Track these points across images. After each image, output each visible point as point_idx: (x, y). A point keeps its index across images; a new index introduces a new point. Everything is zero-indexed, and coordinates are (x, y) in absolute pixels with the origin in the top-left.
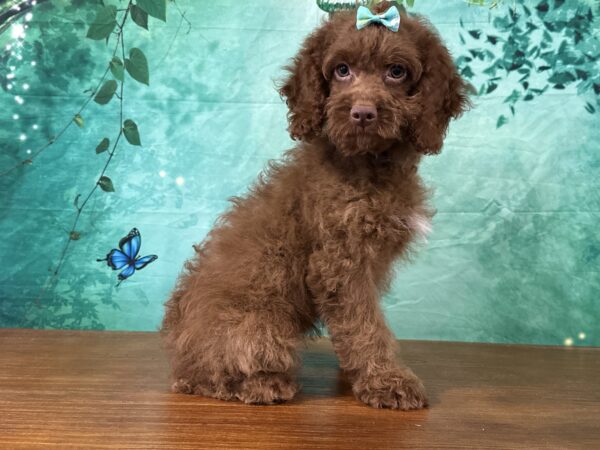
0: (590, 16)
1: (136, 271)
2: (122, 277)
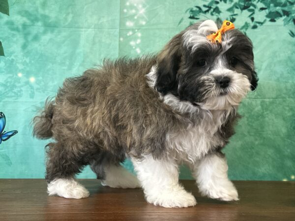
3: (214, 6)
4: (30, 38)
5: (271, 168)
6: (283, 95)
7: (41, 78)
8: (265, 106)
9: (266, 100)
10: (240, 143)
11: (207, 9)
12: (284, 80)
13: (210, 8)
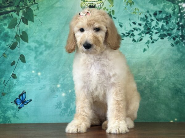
0: (170, 16)
1: (25, 105)
2: (20, 108)
3: (131, 33)
4: (38, 53)
5: (164, 115)
6: (169, 77)
7: (43, 73)
8: (159, 82)
9: (159, 79)
10: (147, 102)
11: (127, 34)
12: (169, 69)
13: (129, 34)
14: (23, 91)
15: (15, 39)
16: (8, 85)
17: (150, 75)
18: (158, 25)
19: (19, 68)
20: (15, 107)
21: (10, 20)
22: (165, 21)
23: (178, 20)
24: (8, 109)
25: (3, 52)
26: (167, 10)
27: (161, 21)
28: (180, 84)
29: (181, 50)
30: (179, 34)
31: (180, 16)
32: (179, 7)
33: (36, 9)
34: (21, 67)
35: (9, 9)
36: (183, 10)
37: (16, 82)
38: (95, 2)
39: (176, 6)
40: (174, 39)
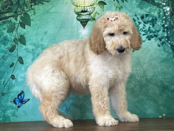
0: (156, 19)
2: (19, 107)
4: (35, 55)
5: (153, 111)
6: (156, 75)
8: (148, 80)
9: (148, 77)
10: (137, 99)
12: (156, 68)
14: (21, 91)
15: (14, 43)
16: (7, 86)
17: (139, 73)
18: (145, 27)
19: (18, 70)
20: (14, 107)
21: (9, 25)
22: (151, 23)
23: (163, 23)
24: (8, 108)
25: (2, 54)
26: (153, 13)
27: (148, 24)
28: (167, 82)
29: (167, 50)
30: (165, 35)
31: (165, 18)
32: (164, 10)
33: (33, 14)
34: (19, 68)
35: (7, 15)
36: (167, 13)
37: (15, 82)
38: (87, 7)
39: (161, 10)
40: (160, 40)
